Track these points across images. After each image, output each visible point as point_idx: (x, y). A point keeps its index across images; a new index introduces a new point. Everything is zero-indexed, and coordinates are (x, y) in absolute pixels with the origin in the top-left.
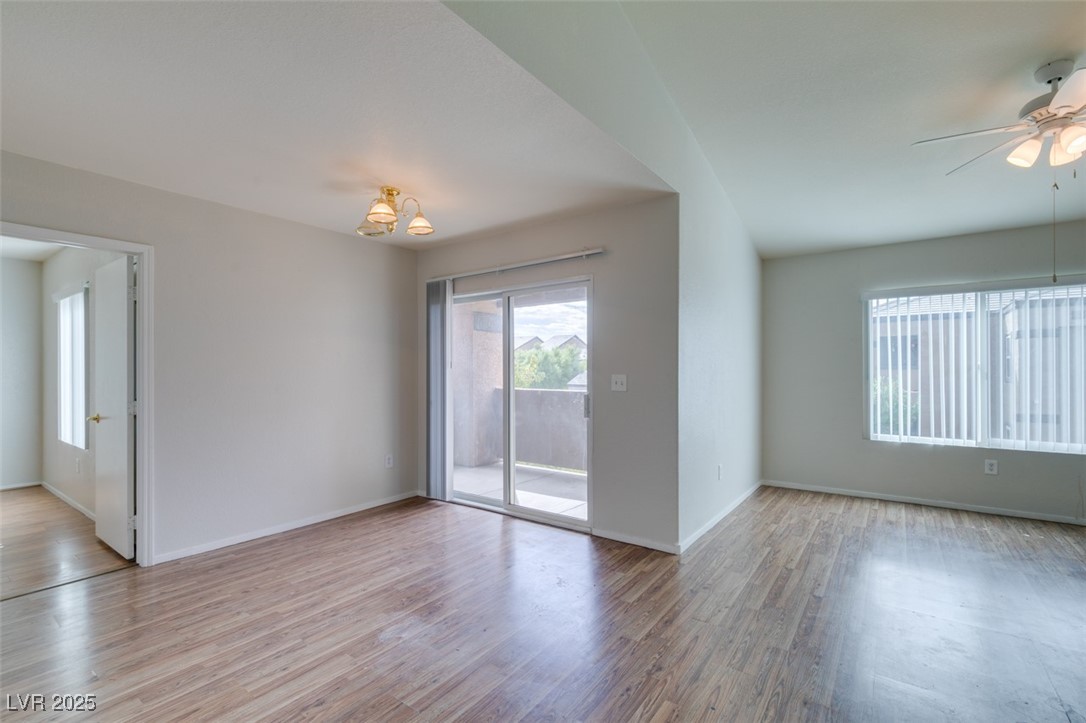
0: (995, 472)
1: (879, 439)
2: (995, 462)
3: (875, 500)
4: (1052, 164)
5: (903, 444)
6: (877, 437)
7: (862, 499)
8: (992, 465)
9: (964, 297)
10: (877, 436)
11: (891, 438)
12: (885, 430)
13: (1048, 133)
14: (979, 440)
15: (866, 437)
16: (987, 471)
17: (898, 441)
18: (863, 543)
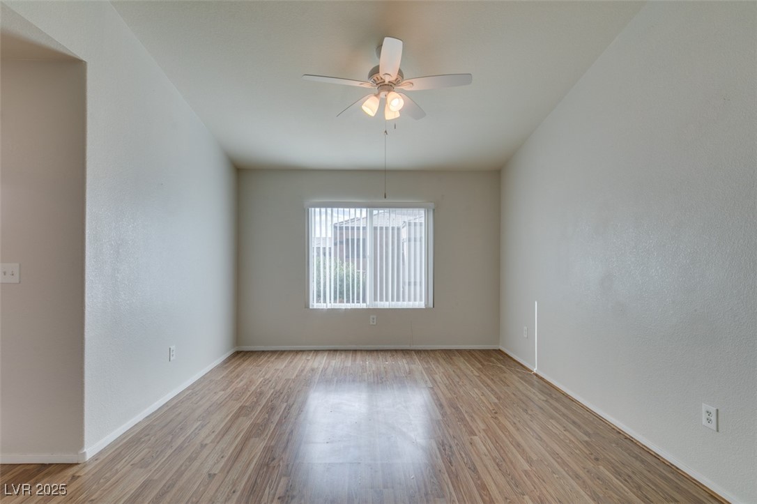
0: (375, 323)
1: (315, 307)
2: (375, 316)
3: (311, 351)
4: (387, 118)
5: (328, 309)
6: (313, 306)
7: (303, 351)
8: (373, 319)
9: (361, 211)
10: (314, 304)
11: (322, 306)
12: (318, 301)
13: (382, 94)
14: (368, 303)
15: (307, 305)
16: (371, 323)
17: (325, 308)
18: (305, 383)
